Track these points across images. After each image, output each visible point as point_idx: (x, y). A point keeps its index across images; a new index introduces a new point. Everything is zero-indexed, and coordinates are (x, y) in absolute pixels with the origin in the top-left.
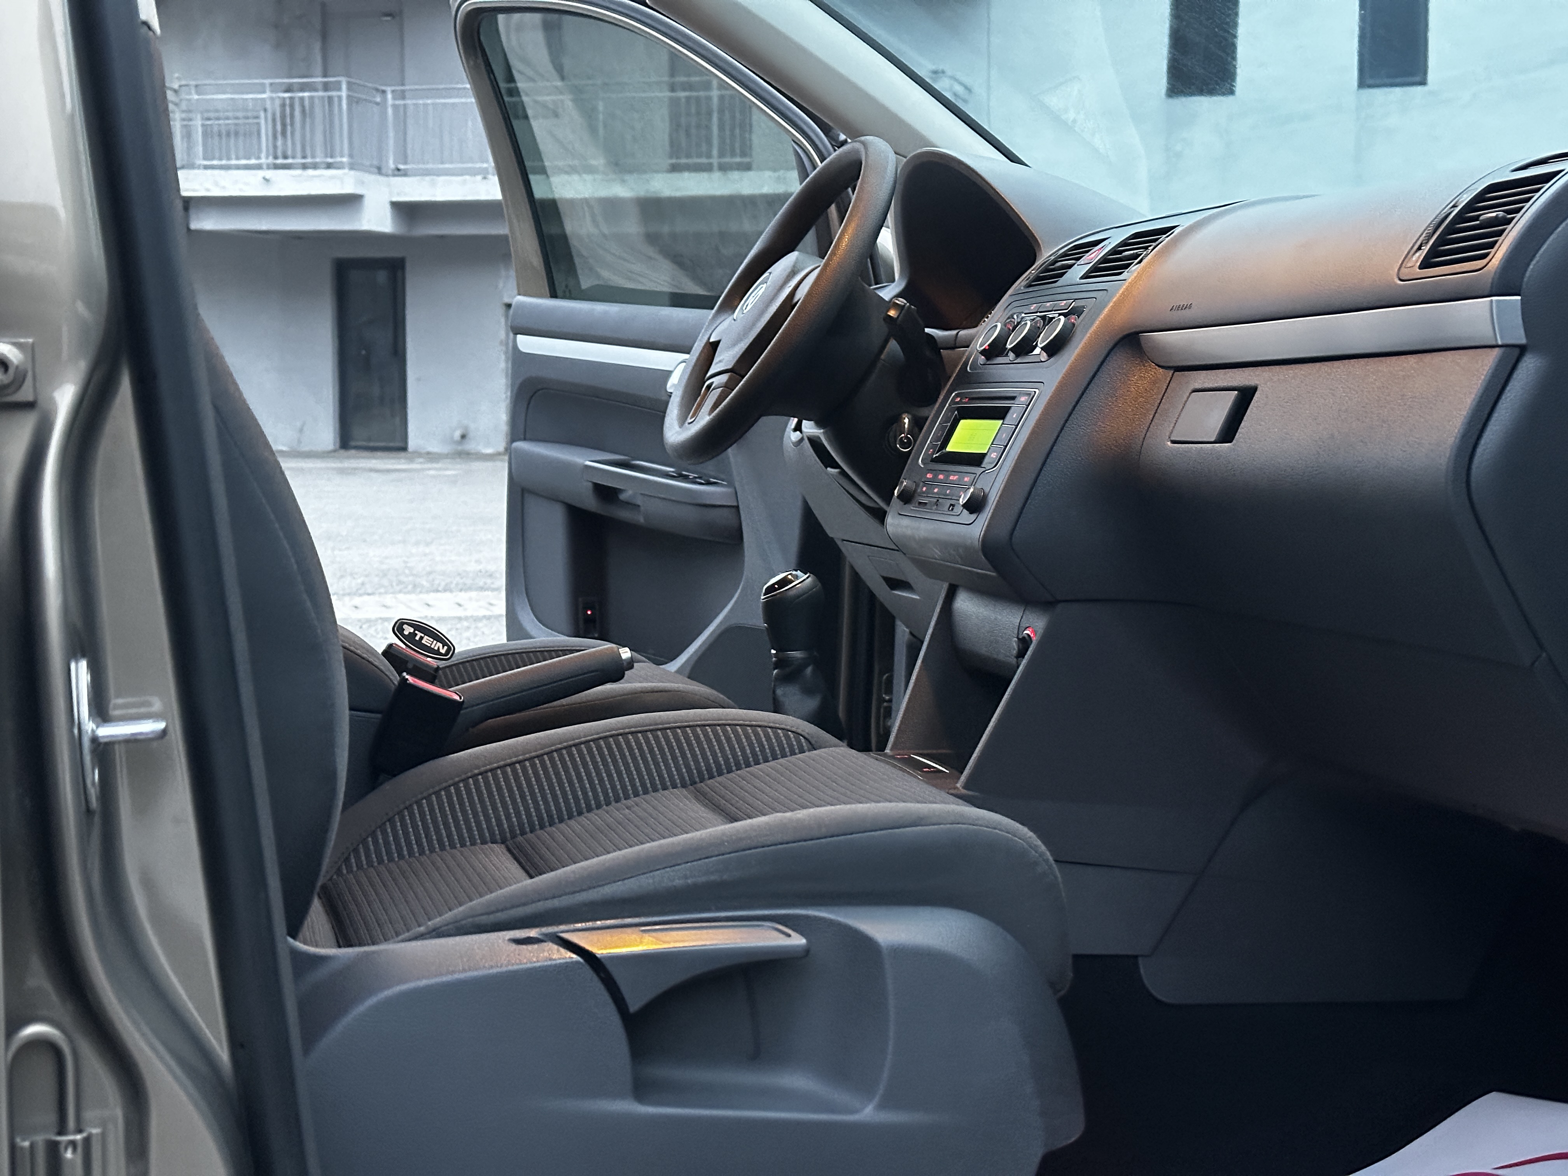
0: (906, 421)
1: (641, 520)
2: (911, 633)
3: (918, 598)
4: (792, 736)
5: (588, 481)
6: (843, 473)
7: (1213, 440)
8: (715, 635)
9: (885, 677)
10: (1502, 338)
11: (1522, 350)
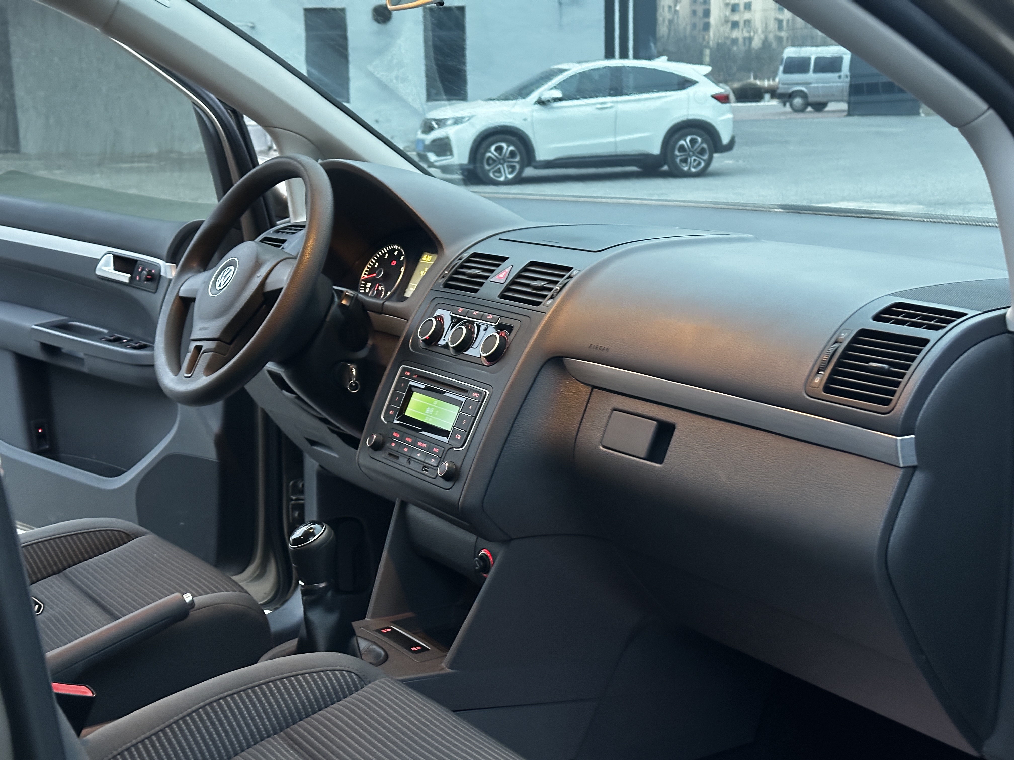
0: (354, 370)
1: (85, 370)
2: (320, 466)
3: (336, 456)
4: (346, 674)
5: (36, 341)
6: (298, 398)
7: (642, 456)
8: (158, 460)
9: (291, 483)
10: (903, 463)
11: (914, 468)
